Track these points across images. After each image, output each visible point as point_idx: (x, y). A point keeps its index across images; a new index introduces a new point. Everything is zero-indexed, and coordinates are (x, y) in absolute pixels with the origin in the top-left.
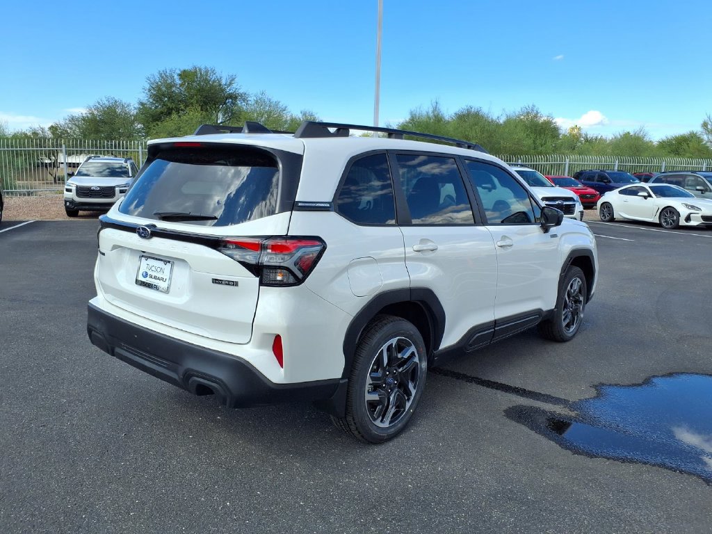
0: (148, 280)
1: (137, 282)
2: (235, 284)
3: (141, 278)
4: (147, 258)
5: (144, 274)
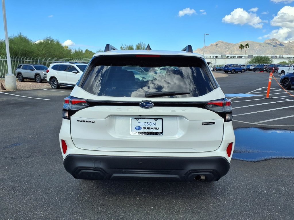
2: (213, 123)
4: (137, 118)
5: (138, 128)
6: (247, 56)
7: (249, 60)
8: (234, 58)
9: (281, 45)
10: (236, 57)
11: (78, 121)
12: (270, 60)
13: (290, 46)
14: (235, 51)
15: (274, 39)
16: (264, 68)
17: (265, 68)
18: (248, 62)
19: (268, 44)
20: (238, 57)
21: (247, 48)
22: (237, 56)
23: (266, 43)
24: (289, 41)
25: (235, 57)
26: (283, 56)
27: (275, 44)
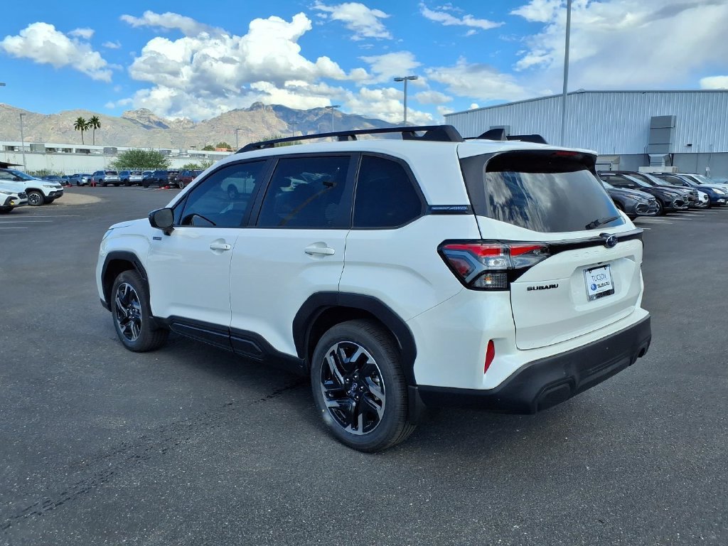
0: (599, 290)
1: (591, 298)
3: (592, 293)
4: (590, 270)
5: (593, 287)
6: (102, 148)
7: (115, 159)
8: (69, 153)
9: (160, 124)
10: (74, 151)
11: (529, 289)
12: (165, 160)
13: (180, 129)
14: (50, 135)
15: (144, 111)
16: (169, 178)
17: (172, 179)
18: (112, 163)
19: (132, 120)
20: (77, 150)
21: (95, 128)
22: (74, 147)
23: (125, 118)
24: (176, 118)
25: (70, 149)
26: (186, 152)
27: (147, 123)
